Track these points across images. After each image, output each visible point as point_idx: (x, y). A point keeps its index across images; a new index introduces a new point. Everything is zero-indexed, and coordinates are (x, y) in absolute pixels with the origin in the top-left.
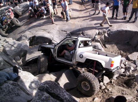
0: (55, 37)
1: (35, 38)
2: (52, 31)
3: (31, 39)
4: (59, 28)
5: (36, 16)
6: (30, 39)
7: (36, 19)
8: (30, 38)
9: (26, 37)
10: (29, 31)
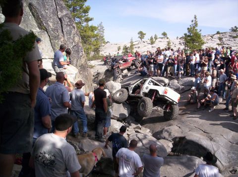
0: (220, 151)
1: (184, 142)
2: (218, 139)
3: (177, 140)
4: (233, 136)
5: (199, 104)
6: (174, 139)
7: (197, 109)
8: (176, 138)
9: (170, 134)
10: (179, 125)
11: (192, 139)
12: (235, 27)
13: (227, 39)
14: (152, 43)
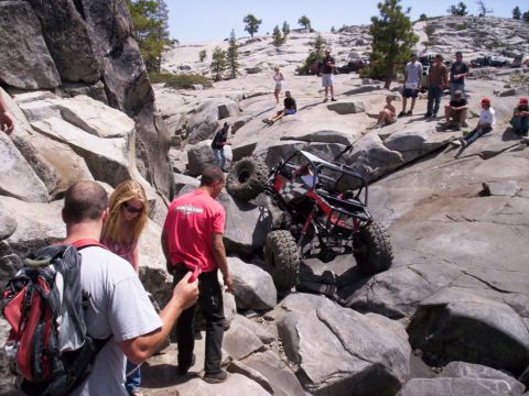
10: (415, 267)
11: (472, 314)
12: (461, 4)
13: (442, 31)
14: (278, 41)
